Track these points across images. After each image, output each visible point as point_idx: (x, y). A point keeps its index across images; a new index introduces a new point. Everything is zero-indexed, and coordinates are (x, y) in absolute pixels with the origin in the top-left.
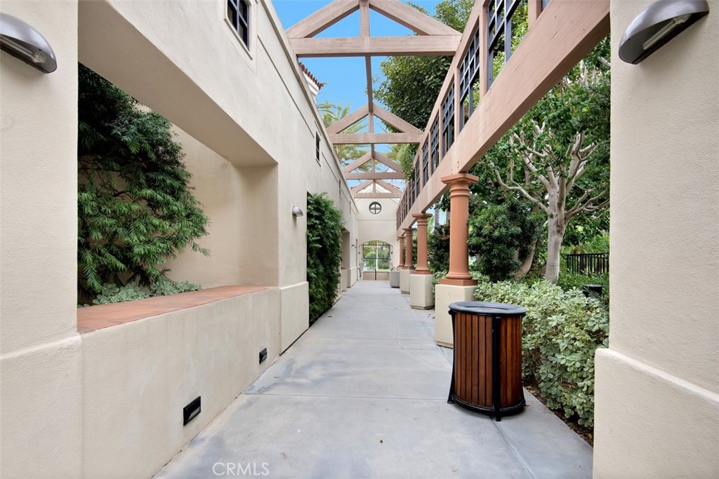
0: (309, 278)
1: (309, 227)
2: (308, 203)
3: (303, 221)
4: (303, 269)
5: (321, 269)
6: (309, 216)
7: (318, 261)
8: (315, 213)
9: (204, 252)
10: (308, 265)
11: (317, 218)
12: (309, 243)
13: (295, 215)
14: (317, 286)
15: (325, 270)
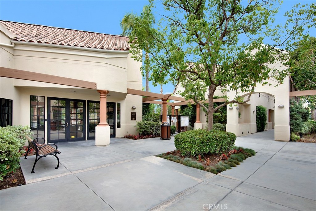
0: (257, 123)
1: (257, 113)
2: (257, 108)
3: (255, 113)
4: (255, 121)
5: (260, 121)
6: (257, 111)
7: (259, 120)
8: (258, 110)
9: (241, 118)
10: (256, 120)
11: (258, 111)
12: (256, 116)
13: (253, 112)
14: (258, 125)
15: (261, 121)
